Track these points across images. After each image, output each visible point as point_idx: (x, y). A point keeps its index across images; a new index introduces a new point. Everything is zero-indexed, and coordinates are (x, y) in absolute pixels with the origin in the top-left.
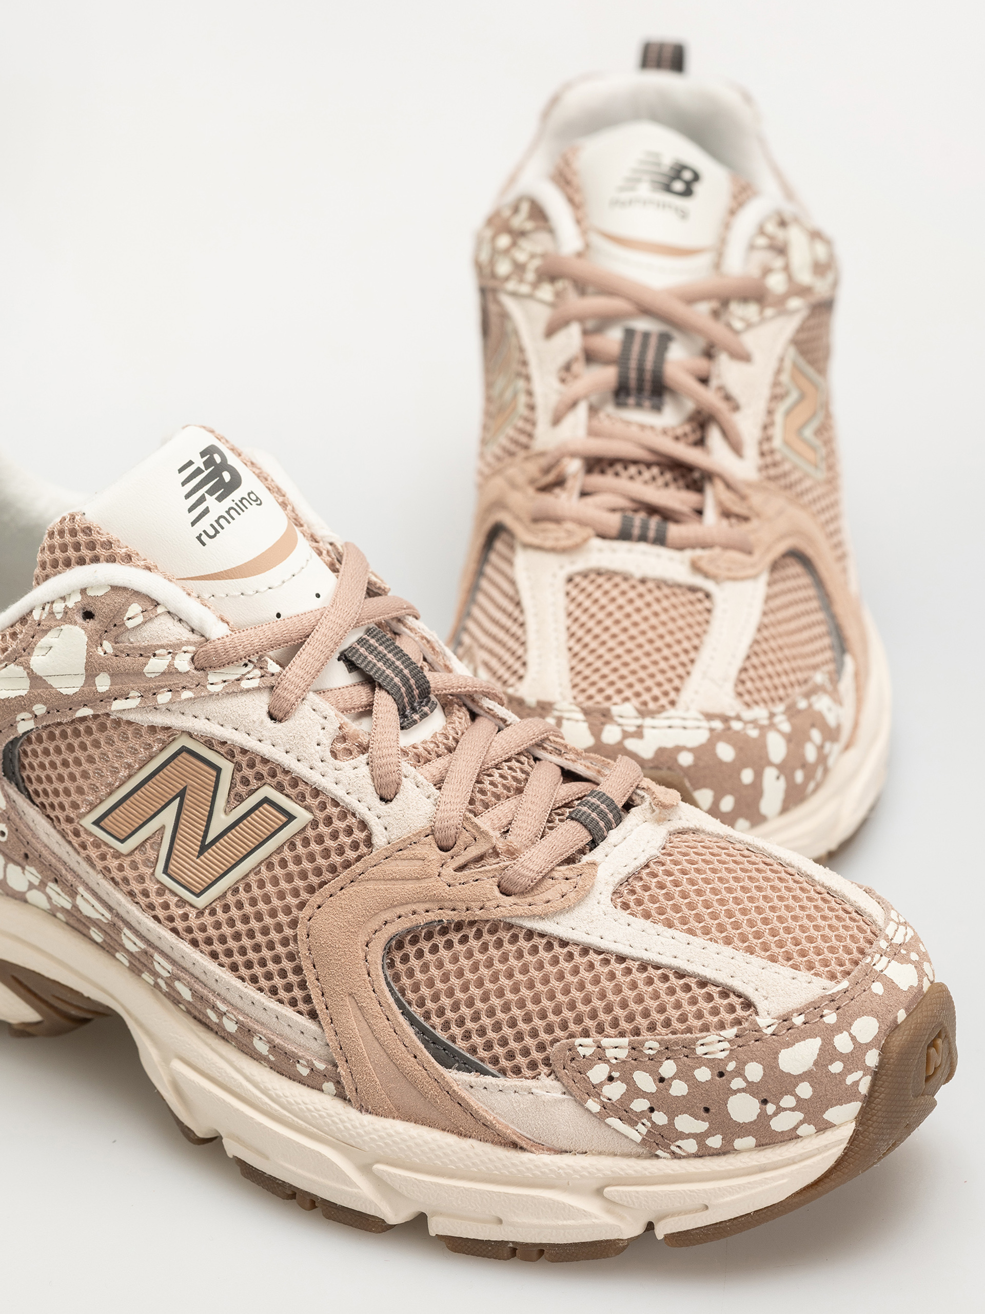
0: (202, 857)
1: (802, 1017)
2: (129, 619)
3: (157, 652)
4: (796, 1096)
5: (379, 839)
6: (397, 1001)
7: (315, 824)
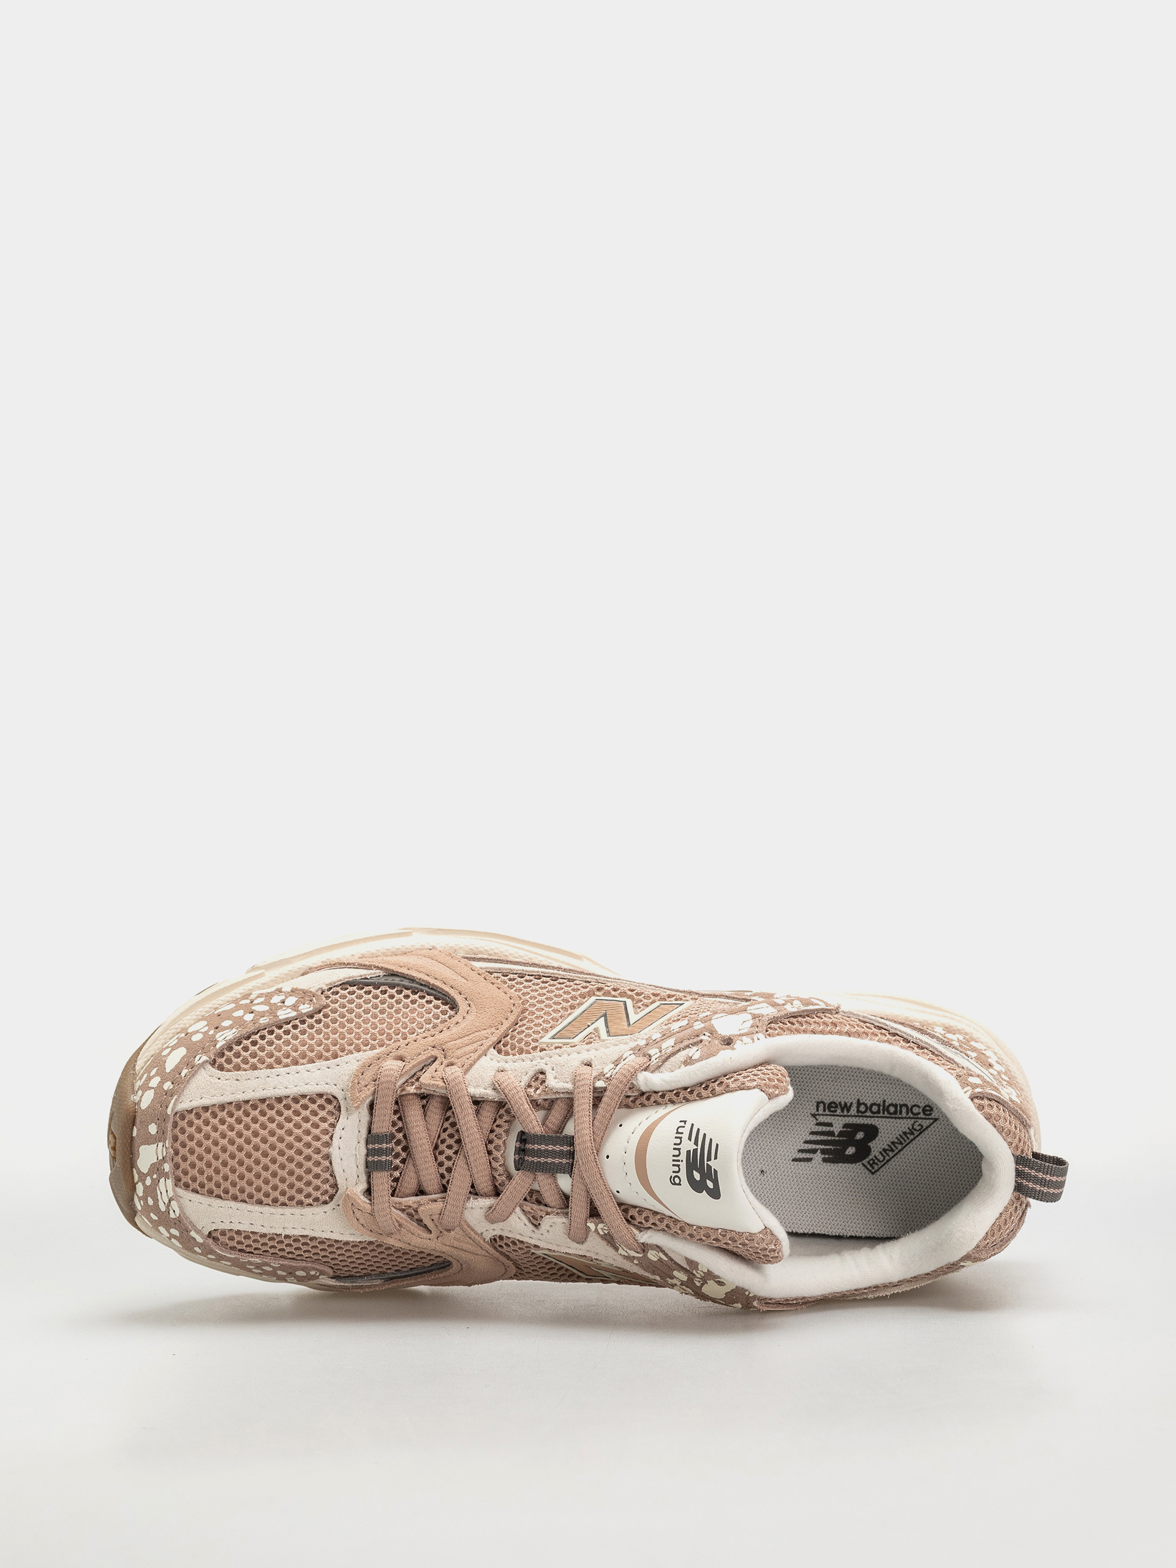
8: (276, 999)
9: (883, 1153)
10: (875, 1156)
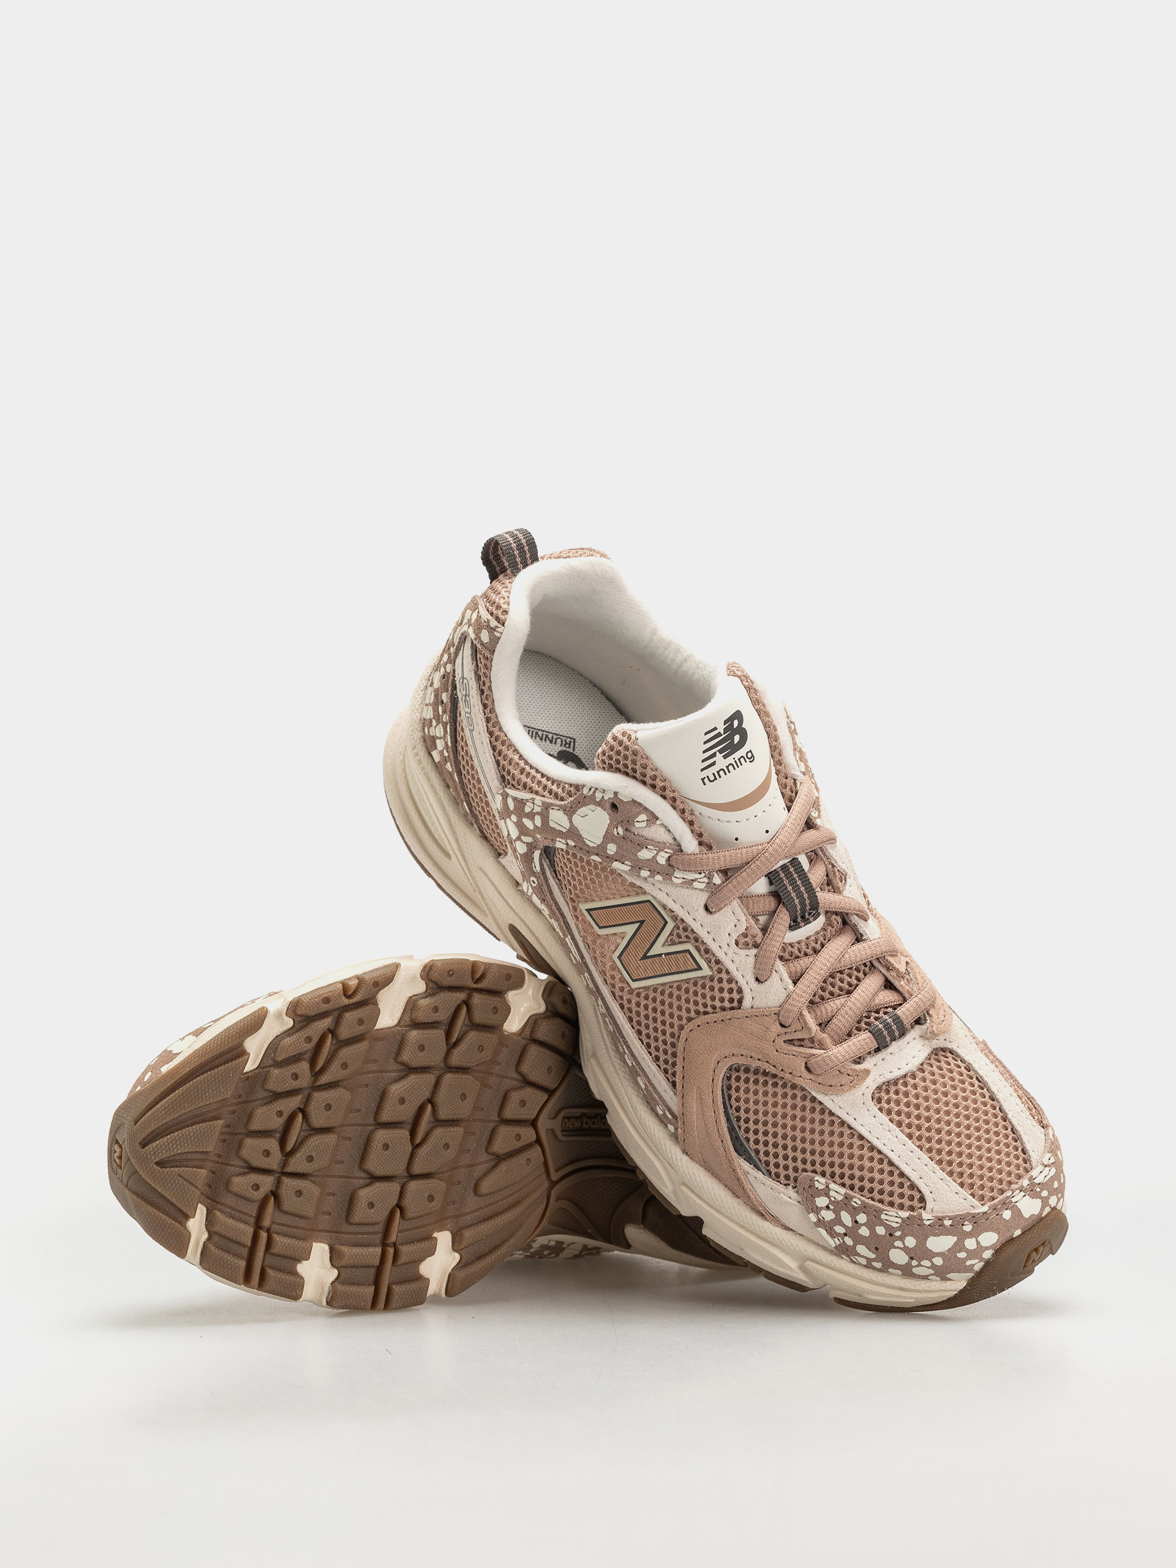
0: (642, 961)
1: (951, 1221)
2: (637, 821)
3: (648, 847)
4: (932, 1262)
5: (747, 1003)
6: (724, 1103)
7: (712, 979)
8: (828, 1216)
9: (554, 742)
10: (561, 746)
